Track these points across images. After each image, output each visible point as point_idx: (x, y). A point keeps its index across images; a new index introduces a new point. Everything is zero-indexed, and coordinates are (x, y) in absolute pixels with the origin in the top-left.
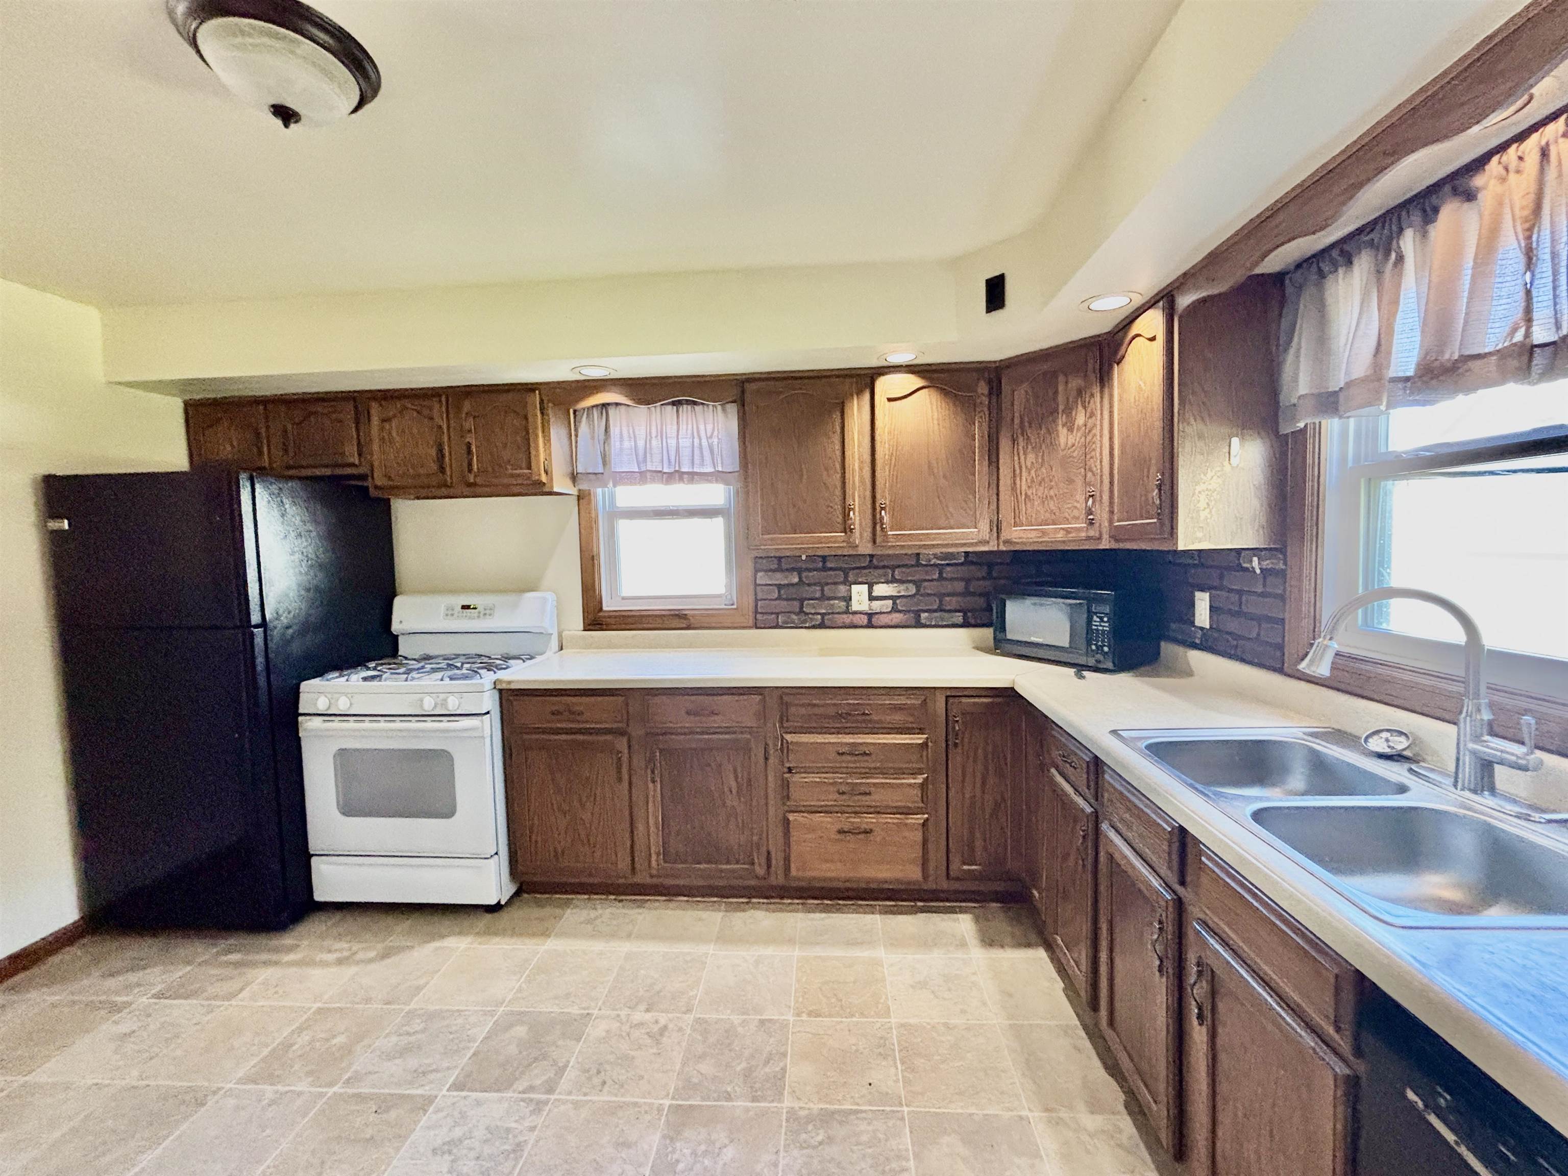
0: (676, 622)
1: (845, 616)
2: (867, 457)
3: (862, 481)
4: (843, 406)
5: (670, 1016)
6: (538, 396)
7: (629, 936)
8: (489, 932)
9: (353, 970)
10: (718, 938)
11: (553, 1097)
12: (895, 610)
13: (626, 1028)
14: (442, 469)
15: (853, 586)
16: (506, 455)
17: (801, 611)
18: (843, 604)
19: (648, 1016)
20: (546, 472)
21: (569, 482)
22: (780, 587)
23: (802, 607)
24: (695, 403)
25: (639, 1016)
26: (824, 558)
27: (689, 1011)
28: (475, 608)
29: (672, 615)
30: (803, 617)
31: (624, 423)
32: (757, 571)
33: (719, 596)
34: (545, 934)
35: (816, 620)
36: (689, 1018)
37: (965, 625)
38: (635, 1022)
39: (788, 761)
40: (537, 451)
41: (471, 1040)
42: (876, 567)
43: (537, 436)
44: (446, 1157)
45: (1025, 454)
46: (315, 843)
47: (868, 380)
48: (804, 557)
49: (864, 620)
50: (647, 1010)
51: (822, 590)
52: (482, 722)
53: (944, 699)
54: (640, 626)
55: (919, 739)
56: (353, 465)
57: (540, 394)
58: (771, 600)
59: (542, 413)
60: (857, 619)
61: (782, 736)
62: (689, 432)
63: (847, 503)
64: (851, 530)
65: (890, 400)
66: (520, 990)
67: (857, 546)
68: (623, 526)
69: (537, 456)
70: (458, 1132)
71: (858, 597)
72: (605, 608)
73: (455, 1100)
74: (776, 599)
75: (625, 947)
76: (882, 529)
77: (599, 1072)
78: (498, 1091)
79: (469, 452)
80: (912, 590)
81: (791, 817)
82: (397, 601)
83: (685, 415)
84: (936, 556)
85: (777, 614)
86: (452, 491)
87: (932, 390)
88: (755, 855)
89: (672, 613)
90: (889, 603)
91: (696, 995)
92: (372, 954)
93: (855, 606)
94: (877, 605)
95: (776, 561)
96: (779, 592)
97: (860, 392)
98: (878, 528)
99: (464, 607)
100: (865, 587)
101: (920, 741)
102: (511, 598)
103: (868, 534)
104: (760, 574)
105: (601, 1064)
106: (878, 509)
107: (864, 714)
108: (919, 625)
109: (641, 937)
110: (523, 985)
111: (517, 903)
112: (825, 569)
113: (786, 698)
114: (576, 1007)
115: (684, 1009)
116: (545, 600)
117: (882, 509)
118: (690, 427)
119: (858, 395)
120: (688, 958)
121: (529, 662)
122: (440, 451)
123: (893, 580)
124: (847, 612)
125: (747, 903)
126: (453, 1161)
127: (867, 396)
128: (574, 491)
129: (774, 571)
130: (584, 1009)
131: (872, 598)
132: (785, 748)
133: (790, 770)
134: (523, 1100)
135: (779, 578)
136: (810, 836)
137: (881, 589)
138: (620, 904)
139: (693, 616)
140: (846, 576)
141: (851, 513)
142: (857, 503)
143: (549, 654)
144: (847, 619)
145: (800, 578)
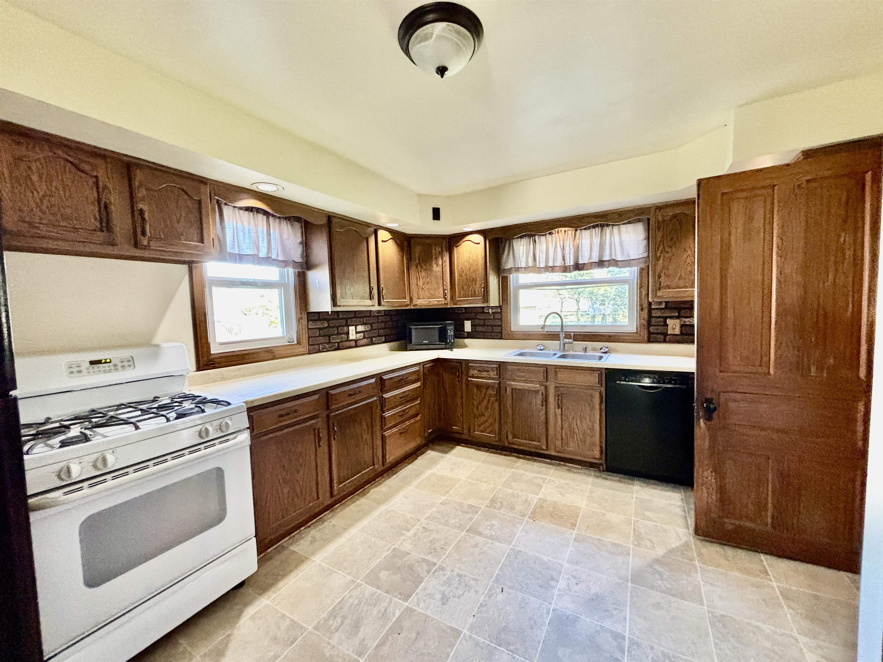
1: (347, 342)
2: (375, 265)
3: (374, 276)
4: (368, 241)
6: (209, 188)
11: (439, 563)
12: (364, 337)
15: (349, 327)
16: (180, 227)
17: (329, 342)
18: (346, 336)
22: (320, 329)
23: (329, 339)
26: (338, 313)
28: (107, 362)
29: (266, 352)
30: (330, 345)
32: (309, 321)
35: (336, 346)
37: (386, 342)
40: (209, 228)
42: (357, 318)
43: (208, 218)
44: (450, 600)
45: (421, 272)
48: (330, 312)
49: (354, 344)
51: (338, 330)
58: (316, 337)
60: (352, 344)
61: (382, 396)
63: (371, 286)
64: (373, 298)
65: (382, 241)
69: (209, 232)
70: (438, 596)
71: (352, 332)
72: (214, 352)
73: (415, 598)
74: (318, 336)
76: (383, 298)
78: (422, 583)
79: (143, 218)
80: (369, 327)
85: (319, 345)
87: (393, 240)
89: (263, 350)
90: (362, 334)
93: (351, 337)
94: (358, 336)
95: (317, 315)
96: (319, 332)
98: (381, 298)
99: (92, 363)
100: (354, 327)
103: (377, 301)
104: (310, 323)
106: (381, 289)
107: (406, 378)
108: (373, 344)
112: (338, 318)
113: (383, 377)
123: (364, 324)
124: (348, 340)
129: (316, 321)
130: (389, 550)
131: (357, 333)
134: (433, 574)
135: (319, 325)
136: (392, 440)
137: (359, 328)
140: (347, 322)
141: (373, 290)
142: (374, 286)
144: (348, 344)
145: (329, 324)
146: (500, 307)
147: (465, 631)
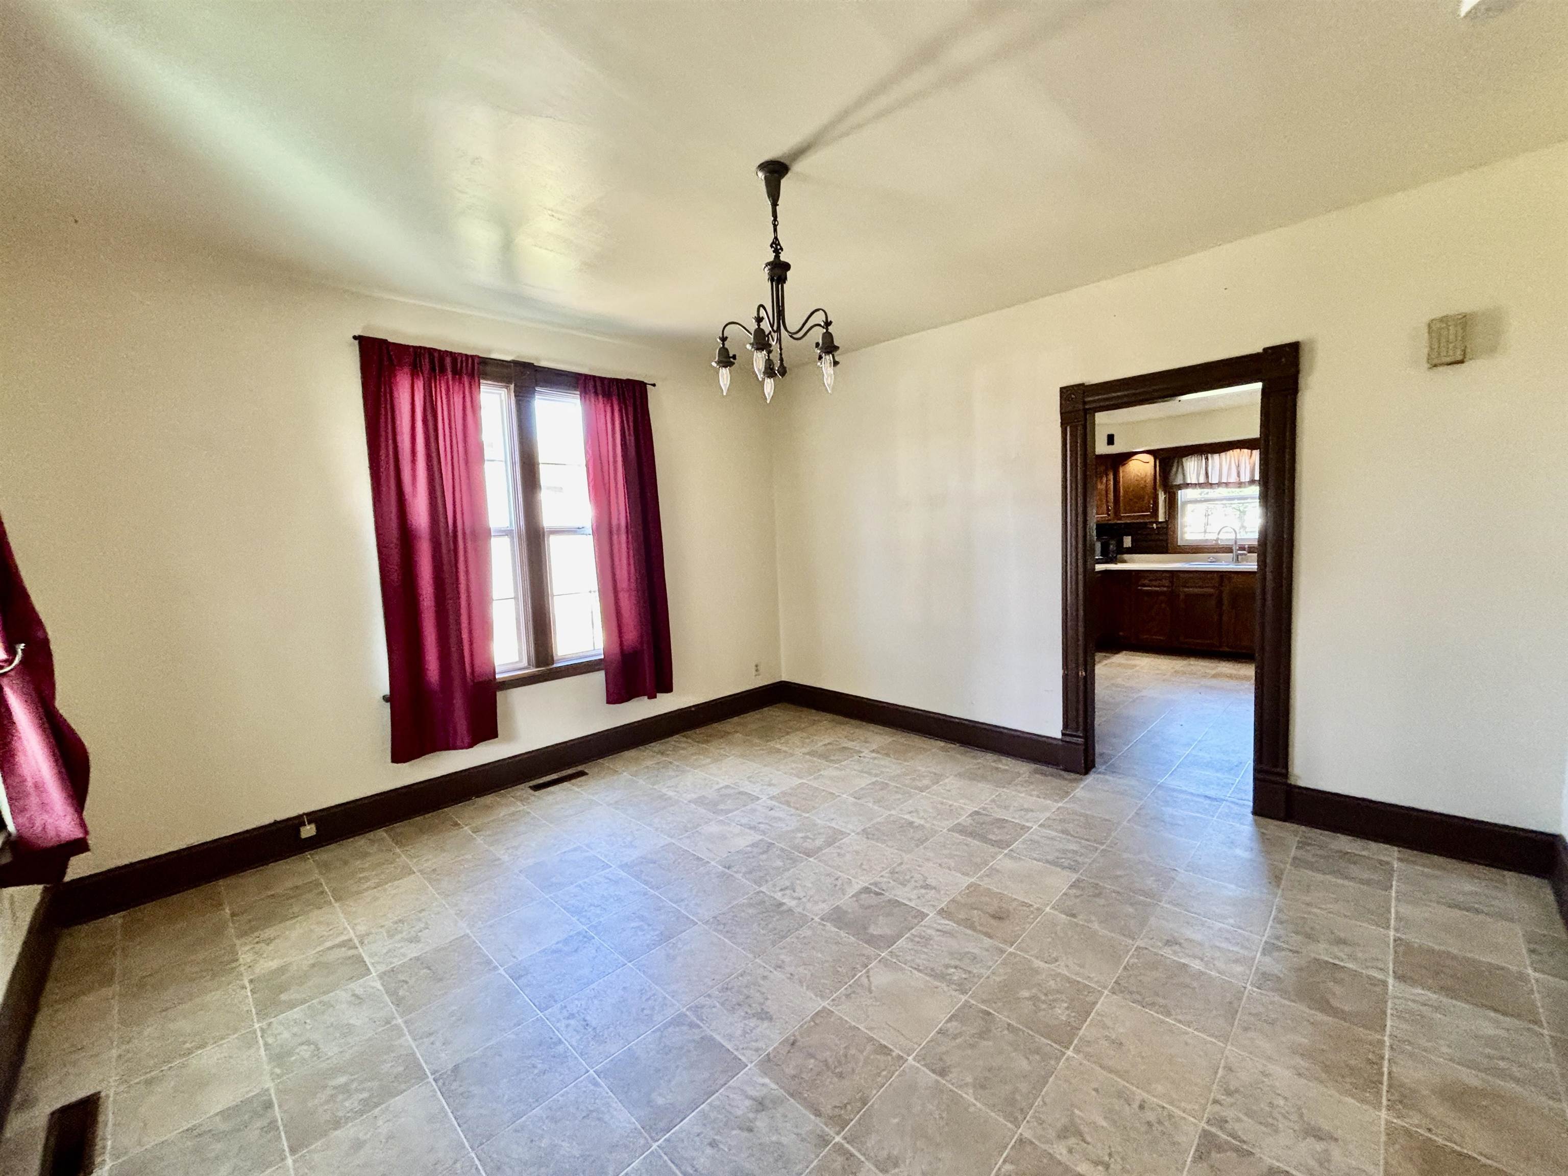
146: (1166, 522)
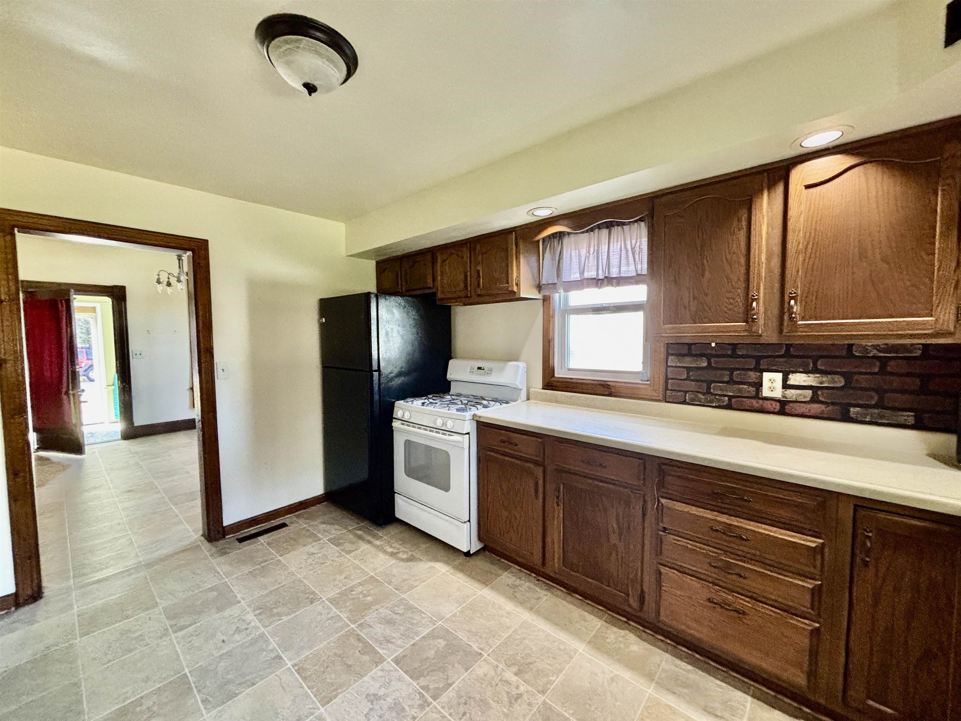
0: (601, 390)
1: (754, 401)
2: (777, 249)
3: (769, 270)
4: (751, 205)
5: (530, 689)
6: (514, 235)
7: (531, 609)
8: (460, 569)
9: (393, 561)
10: (589, 642)
11: (434, 703)
12: (814, 400)
13: (497, 680)
14: (466, 287)
15: (764, 374)
16: (496, 275)
17: (708, 392)
18: (752, 389)
19: (514, 679)
20: (517, 284)
21: (536, 292)
22: (689, 369)
23: (709, 388)
24: (623, 224)
25: (509, 675)
26: (734, 346)
27: (543, 692)
28: (483, 369)
29: (599, 384)
30: (709, 397)
31: (573, 247)
32: (668, 354)
33: (638, 373)
34: (485, 583)
35: (724, 402)
36: (541, 698)
37: (918, 426)
38: (504, 679)
39: (662, 522)
40: (512, 270)
41: (417, 634)
42: (793, 357)
43: (512, 261)
44: (369, 704)
46: (397, 488)
47: (783, 172)
48: (713, 345)
49: (777, 406)
50: (516, 674)
51: (731, 375)
52: (463, 438)
53: (852, 507)
54: (577, 390)
55: (812, 542)
56: (430, 288)
57: (516, 234)
58: (681, 380)
59: (516, 247)
60: (768, 405)
61: (658, 499)
62: (619, 246)
63: (751, 294)
64: (753, 320)
65: (808, 187)
66: (454, 615)
67: (761, 336)
68: (573, 319)
69: (512, 274)
70: (381, 692)
71: (770, 384)
72: (556, 375)
73: (392, 669)
74: (685, 380)
75: (526, 616)
76: (791, 319)
77: (465, 704)
78: (411, 678)
79: (479, 276)
80: (840, 382)
81: (664, 570)
82: (451, 362)
83: (616, 233)
84: (875, 347)
85: (686, 392)
86: (472, 300)
87: (868, 166)
88: (630, 588)
89: (599, 383)
90: (809, 393)
91: (555, 681)
92: (405, 556)
93: (766, 392)
94: (792, 394)
95: (686, 347)
96: (688, 373)
97: (771, 186)
98: (786, 317)
99: (479, 368)
100: (779, 376)
101: (813, 545)
102: (501, 364)
103: (774, 323)
104: (671, 358)
105: (470, 698)
106: (787, 298)
107: (742, 499)
108: (846, 419)
109: (538, 613)
110: (458, 613)
111: (480, 557)
112: (734, 355)
113: (664, 467)
114: (477, 645)
115: (540, 688)
116: (518, 367)
117: (792, 298)
118: (619, 243)
119: (769, 189)
120: (562, 647)
121: (504, 405)
122: (466, 276)
123: (815, 371)
124: (756, 397)
125: (626, 622)
126: (371, 709)
127: (780, 189)
128: (539, 296)
129: (684, 355)
130: (481, 649)
131: (786, 386)
132: (661, 508)
133: (665, 529)
134: (419, 693)
135: (688, 362)
136: (679, 592)
137: (796, 379)
138: (537, 582)
139: (614, 387)
140: (758, 363)
141: (754, 304)
142: (762, 295)
143: (519, 401)
144: (755, 403)
145: (709, 363)
147: (322, 710)
